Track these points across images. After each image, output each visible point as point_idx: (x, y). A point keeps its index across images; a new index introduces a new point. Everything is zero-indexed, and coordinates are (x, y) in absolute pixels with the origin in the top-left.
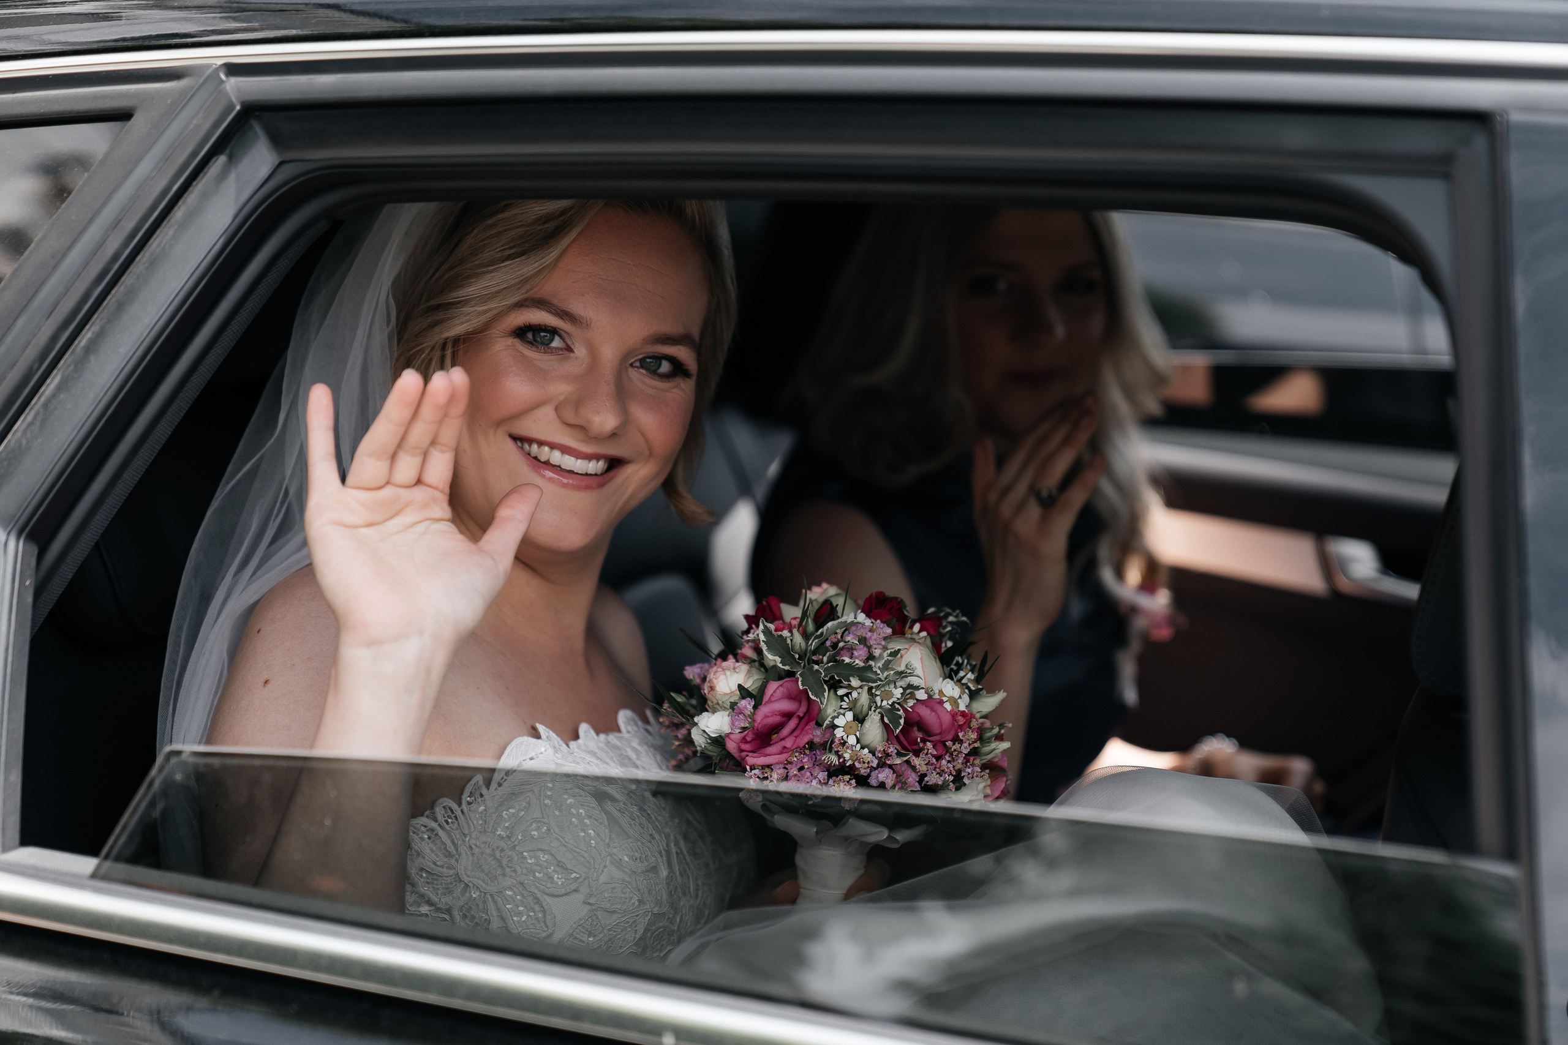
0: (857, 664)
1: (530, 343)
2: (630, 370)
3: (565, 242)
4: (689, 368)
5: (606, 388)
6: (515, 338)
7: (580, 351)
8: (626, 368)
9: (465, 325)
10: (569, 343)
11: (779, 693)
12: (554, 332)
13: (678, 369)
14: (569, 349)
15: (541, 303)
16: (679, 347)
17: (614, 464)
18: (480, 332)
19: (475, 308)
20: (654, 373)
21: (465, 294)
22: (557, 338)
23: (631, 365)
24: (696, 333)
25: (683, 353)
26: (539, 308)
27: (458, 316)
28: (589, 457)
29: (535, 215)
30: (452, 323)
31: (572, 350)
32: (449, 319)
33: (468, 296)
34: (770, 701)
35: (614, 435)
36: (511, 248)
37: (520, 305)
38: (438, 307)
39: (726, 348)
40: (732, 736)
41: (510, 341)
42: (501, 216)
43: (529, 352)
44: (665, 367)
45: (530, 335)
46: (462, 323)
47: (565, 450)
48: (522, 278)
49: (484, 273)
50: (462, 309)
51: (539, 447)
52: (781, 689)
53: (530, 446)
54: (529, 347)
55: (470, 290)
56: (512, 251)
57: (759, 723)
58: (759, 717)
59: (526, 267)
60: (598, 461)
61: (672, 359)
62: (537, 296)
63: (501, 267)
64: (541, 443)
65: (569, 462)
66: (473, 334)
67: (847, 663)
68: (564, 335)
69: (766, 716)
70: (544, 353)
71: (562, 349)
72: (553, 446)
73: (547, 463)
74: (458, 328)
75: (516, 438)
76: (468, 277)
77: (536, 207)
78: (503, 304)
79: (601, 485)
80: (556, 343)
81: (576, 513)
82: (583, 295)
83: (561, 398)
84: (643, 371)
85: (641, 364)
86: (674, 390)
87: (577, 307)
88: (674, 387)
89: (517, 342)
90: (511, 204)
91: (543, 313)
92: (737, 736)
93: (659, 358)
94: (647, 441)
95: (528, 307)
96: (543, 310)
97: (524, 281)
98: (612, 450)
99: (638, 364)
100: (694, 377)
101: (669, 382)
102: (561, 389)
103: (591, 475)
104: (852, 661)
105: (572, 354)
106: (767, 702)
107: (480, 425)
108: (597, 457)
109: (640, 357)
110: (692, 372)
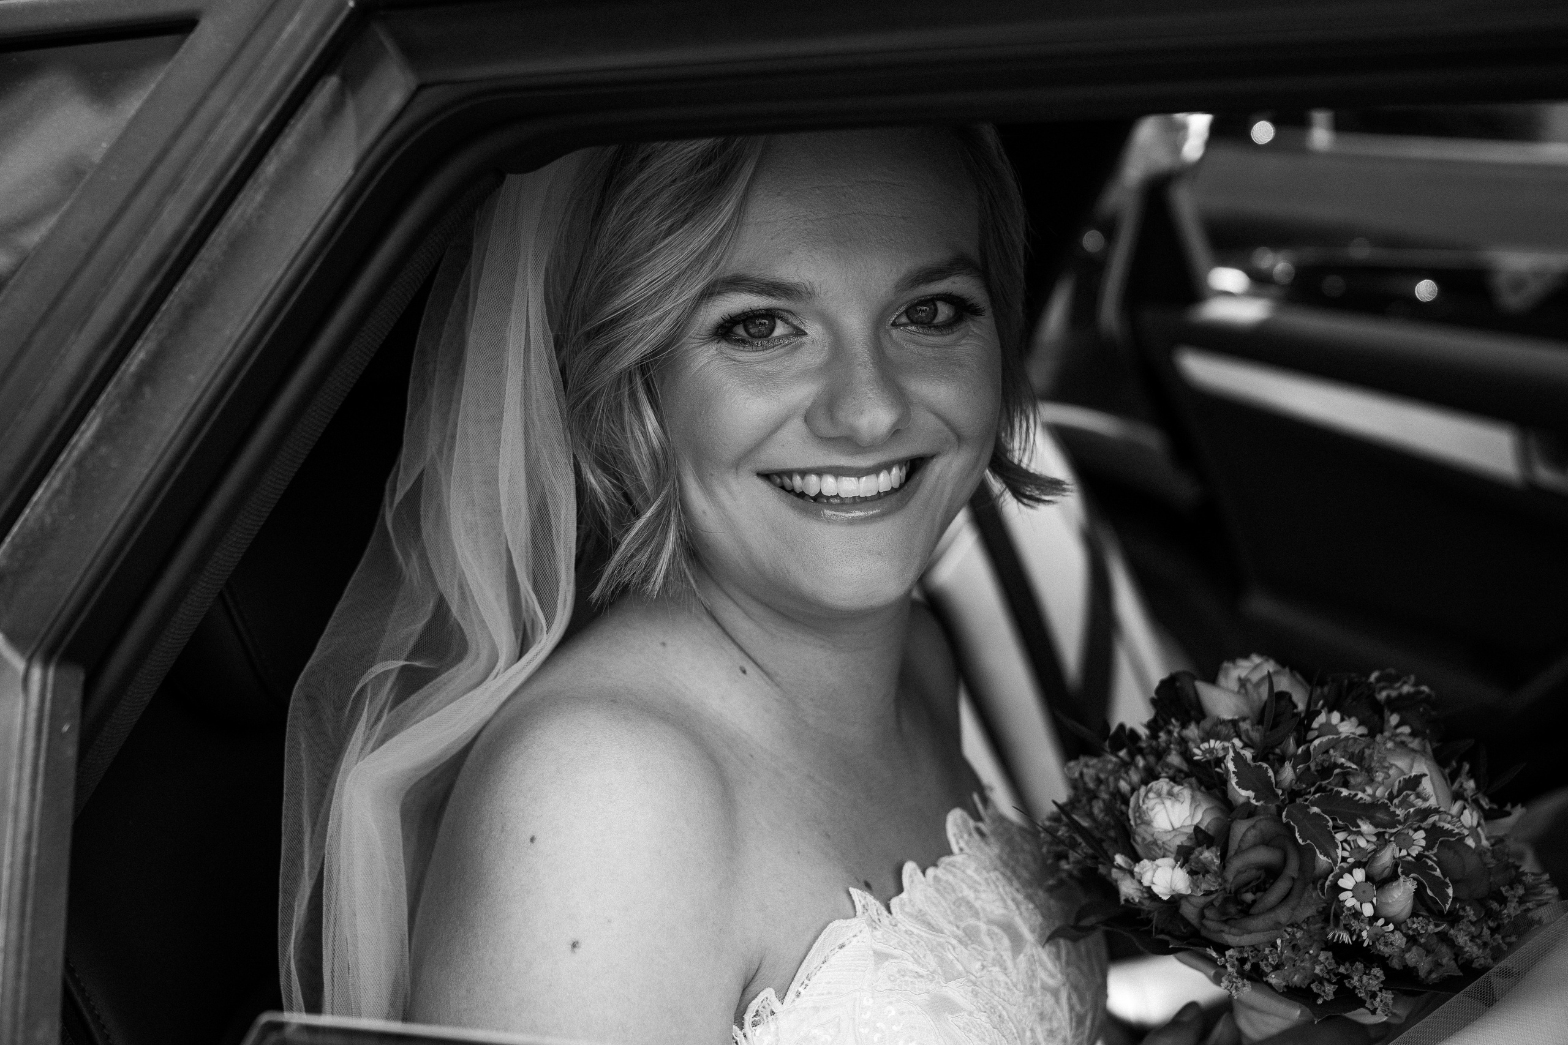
0: (1361, 798)
1: (743, 342)
2: (895, 332)
3: (740, 186)
4: (974, 301)
5: (864, 372)
6: (718, 342)
7: (814, 330)
8: (887, 332)
9: (639, 347)
10: (796, 322)
11: (1251, 836)
12: (771, 315)
13: (963, 309)
14: (800, 333)
15: (737, 283)
16: (952, 278)
17: (915, 466)
18: (664, 350)
19: (644, 319)
20: (928, 324)
21: (623, 304)
22: (779, 322)
23: (894, 325)
24: (973, 252)
25: (960, 285)
26: (736, 290)
27: (626, 336)
28: (875, 470)
29: (687, 160)
30: (621, 349)
31: (803, 331)
32: (618, 343)
33: (629, 304)
34: (1240, 851)
35: (896, 433)
36: (667, 218)
37: (708, 293)
38: (600, 330)
39: (1021, 252)
40: (1193, 900)
41: (712, 349)
42: (642, 177)
43: (744, 355)
44: (944, 311)
45: (740, 331)
46: (635, 345)
47: (838, 472)
48: (695, 255)
49: (640, 265)
50: (627, 326)
51: (803, 478)
52: (1253, 832)
53: (791, 479)
54: (741, 348)
55: (630, 293)
56: (669, 222)
57: (1231, 884)
58: (1230, 875)
59: (698, 238)
60: (889, 472)
61: (947, 298)
62: (728, 274)
63: (660, 249)
64: (804, 473)
65: (849, 487)
66: (654, 356)
67: (1345, 796)
68: (786, 315)
69: (1239, 872)
70: (763, 350)
71: (787, 336)
72: (820, 472)
73: (819, 497)
74: (632, 354)
75: (766, 476)
76: (623, 276)
77: (684, 149)
78: (681, 301)
79: (902, 505)
80: (780, 330)
81: (879, 554)
82: (790, 253)
83: (808, 404)
84: (913, 328)
85: (908, 317)
86: (964, 341)
87: (787, 272)
88: (964, 337)
89: (724, 346)
90: (649, 156)
91: (743, 295)
92: (1199, 900)
93: (931, 301)
94: (947, 423)
95: (719, 293)
96: (742, 291)
97: (701, 259)
98: (905, 450)
99: (904, 320)
100: (989, 313)
101: (953, 333)
102: (803, 393)
103: (887, 493)
104: (1353, 793)
105: (804, 339)
106: (1236, 853)
107: (712, 475)
108: (887, 467)
109: (903, 309)
110: (981, 306)
